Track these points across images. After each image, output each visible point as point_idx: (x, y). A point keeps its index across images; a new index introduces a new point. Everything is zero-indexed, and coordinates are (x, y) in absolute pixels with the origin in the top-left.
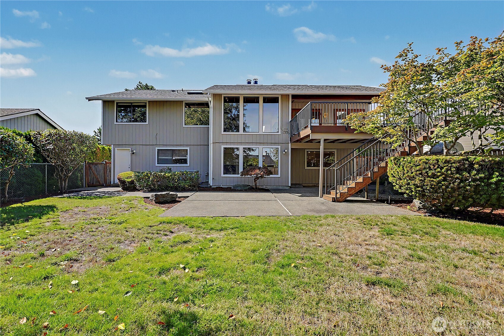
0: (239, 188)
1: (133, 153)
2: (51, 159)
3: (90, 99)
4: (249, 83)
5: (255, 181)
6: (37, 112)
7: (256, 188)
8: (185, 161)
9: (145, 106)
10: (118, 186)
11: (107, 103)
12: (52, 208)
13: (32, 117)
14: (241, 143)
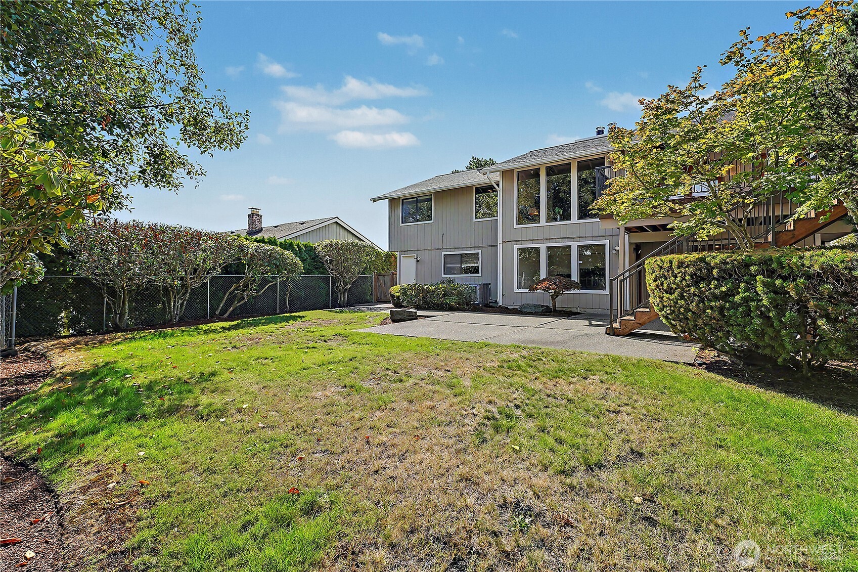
0: (529, 310)
1: (418, 261)
2: (332, 270)
3: (375, 200)
4: (600, 132)
5: (553, 299)
6: (336, 220)
7: (555, 310)
8: (476, 270)
9: (430, 200)
10: (389, 302)
11: (393, 202)
12: (301, 317)
13: (333, 226)
14: (543, 240)
